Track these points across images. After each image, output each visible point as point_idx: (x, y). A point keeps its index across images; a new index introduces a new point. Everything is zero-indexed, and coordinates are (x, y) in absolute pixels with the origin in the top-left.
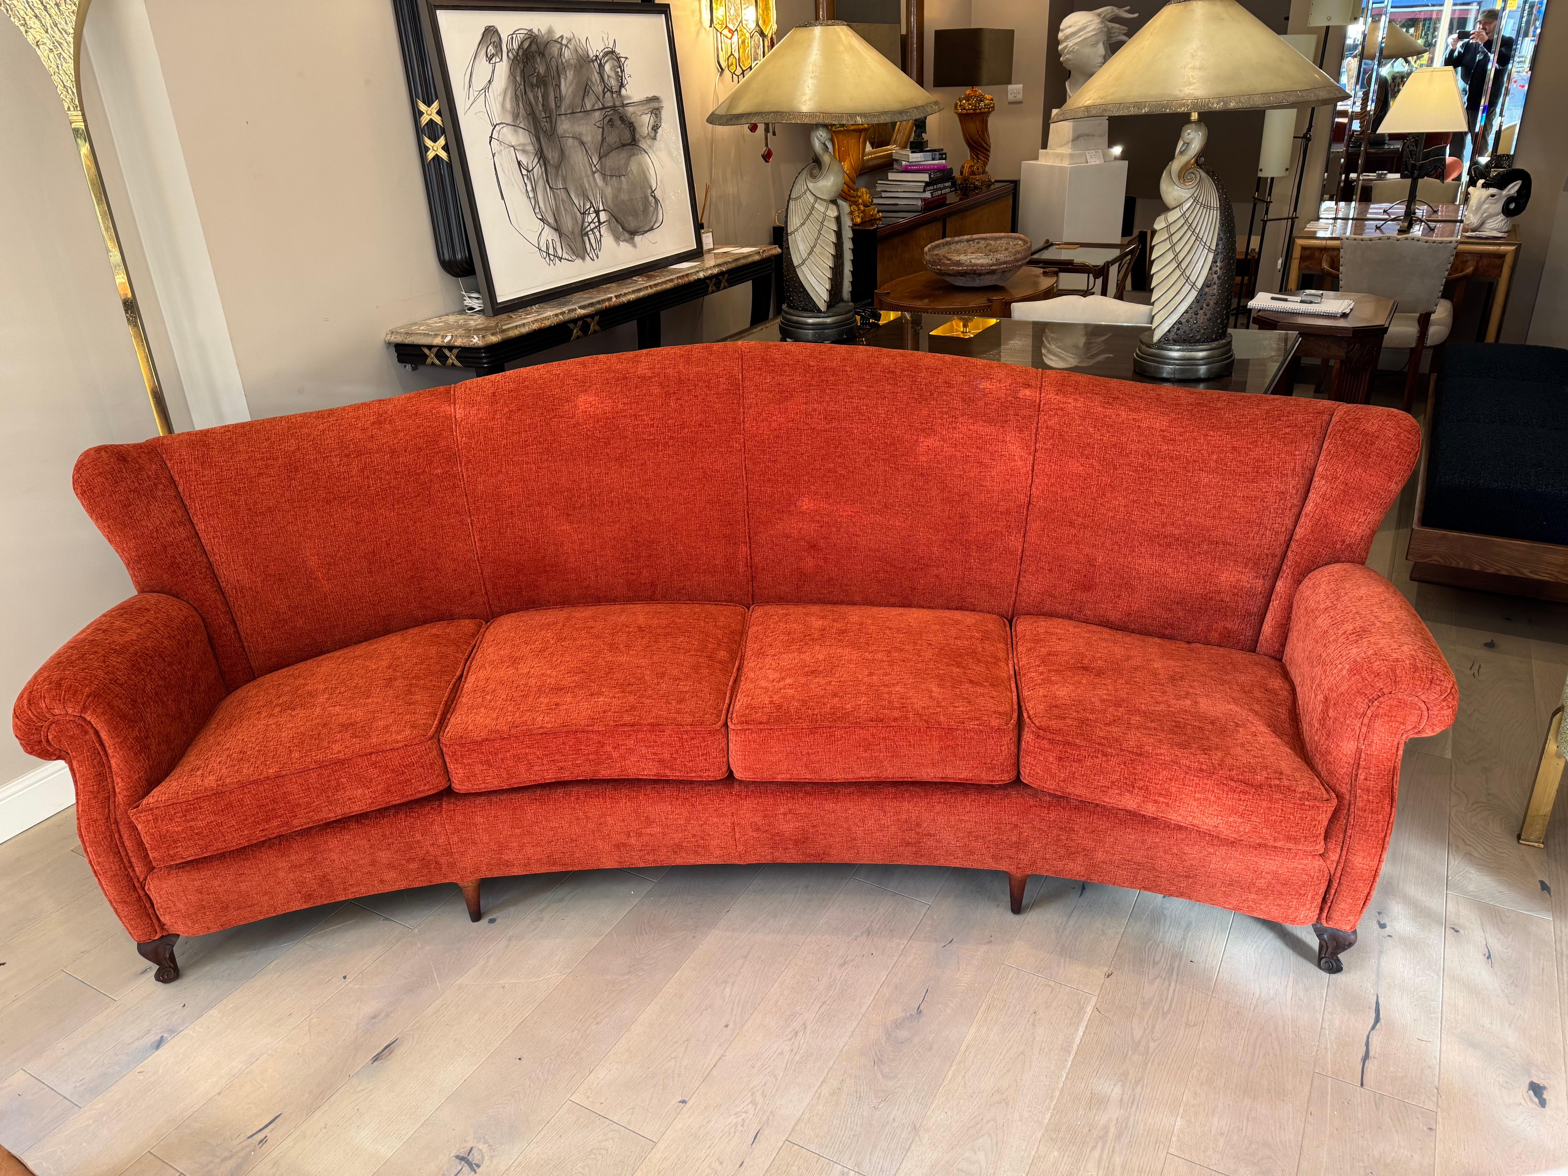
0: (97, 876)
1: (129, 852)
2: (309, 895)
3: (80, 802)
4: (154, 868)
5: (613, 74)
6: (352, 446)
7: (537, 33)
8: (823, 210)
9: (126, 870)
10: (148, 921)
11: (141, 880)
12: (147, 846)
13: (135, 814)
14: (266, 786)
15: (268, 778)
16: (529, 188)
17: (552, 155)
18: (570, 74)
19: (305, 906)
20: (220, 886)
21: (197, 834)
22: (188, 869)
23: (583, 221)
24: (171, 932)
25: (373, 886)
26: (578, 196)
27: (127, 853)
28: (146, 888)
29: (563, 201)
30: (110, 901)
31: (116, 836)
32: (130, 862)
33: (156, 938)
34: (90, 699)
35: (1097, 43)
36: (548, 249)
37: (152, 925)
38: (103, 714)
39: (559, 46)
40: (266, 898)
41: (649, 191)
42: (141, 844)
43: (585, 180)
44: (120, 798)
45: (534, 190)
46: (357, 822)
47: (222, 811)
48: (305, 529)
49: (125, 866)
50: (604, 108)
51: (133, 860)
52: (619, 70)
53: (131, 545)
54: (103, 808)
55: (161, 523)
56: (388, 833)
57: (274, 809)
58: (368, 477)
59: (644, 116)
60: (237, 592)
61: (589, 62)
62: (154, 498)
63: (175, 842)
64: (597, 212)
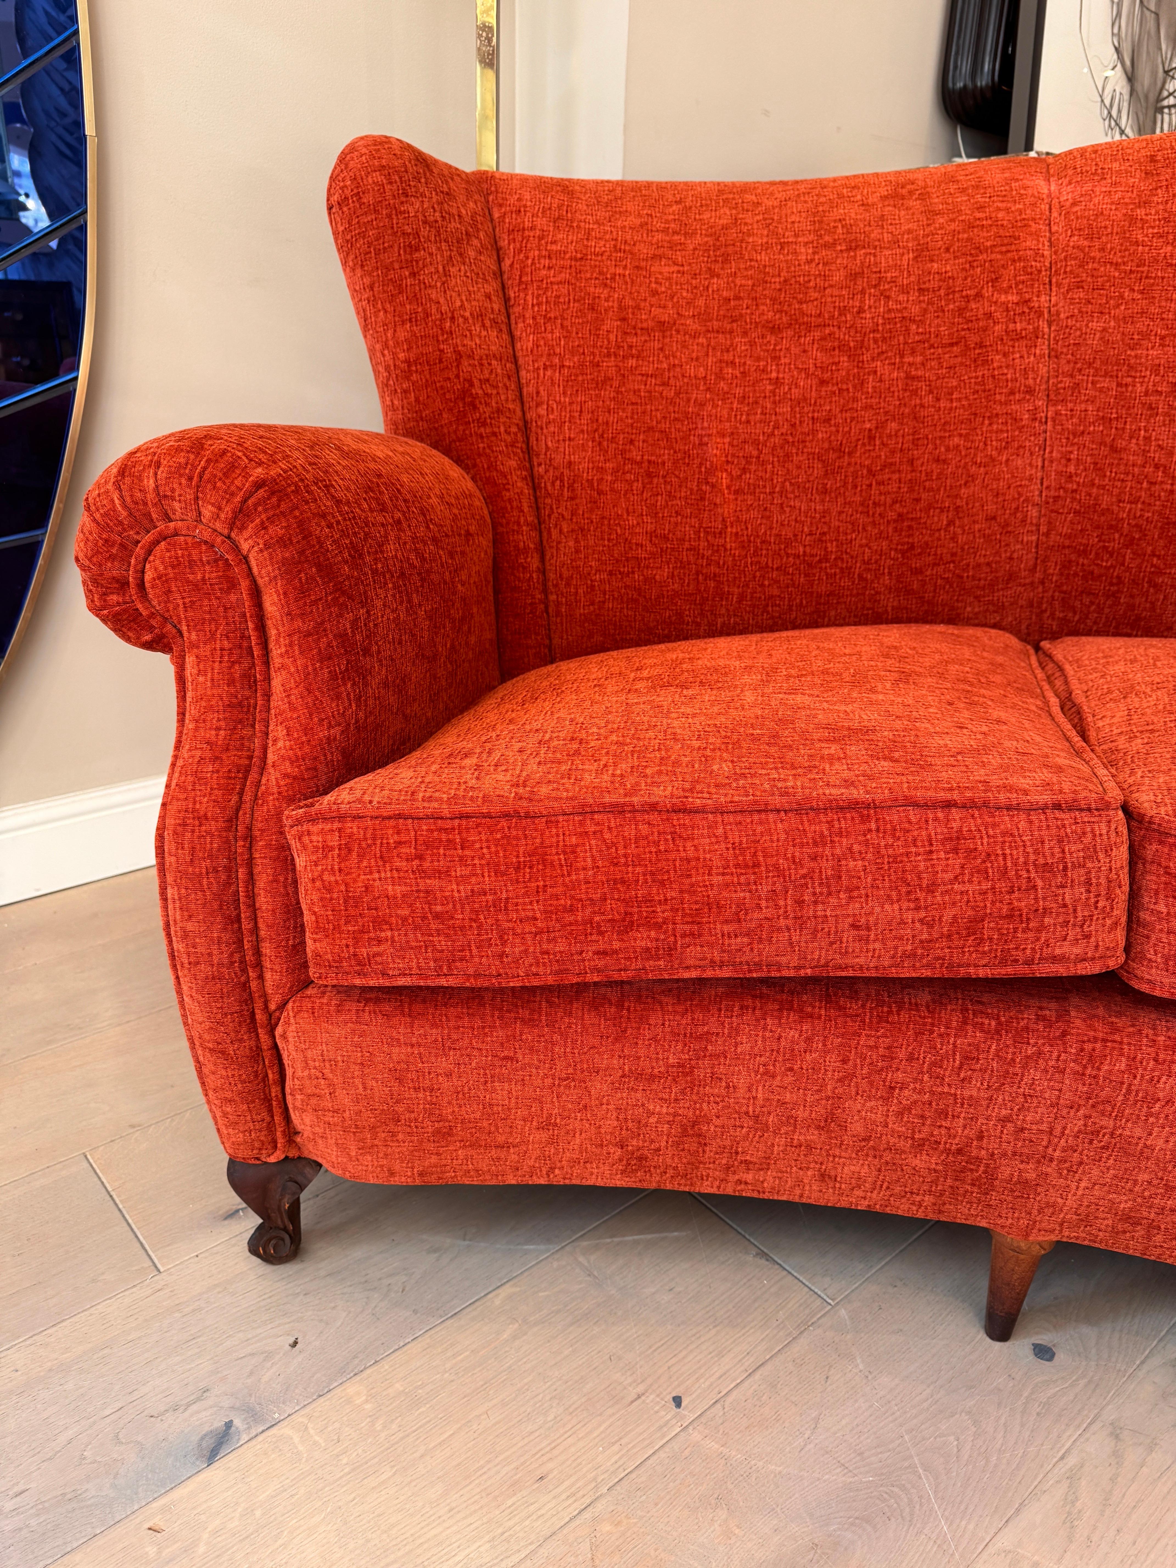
0: (174, 967)
1: (261, 925)
2: (641, 1158)
3: (180, 763)
4: (308, 983)
6: (840, 230)
9: (244, 971)
10: (265, 1114)
11: (272, 1006)
12: (308, 917)
13: (298, 822)
14: (644, 829)
15: (653, 807)
19: (620, 1182)
20: (449, 1075)
21: (437, 916)
22: (387, 1007)
24: (306, 1154)
25: (799, 1182)
27: (256, 927)
28: (279, 1031)
29: (1149, 34)
30: (191, 1040)
31: (242, 873)
32: (258, 953)
33: (272, 1159)
34: (261, 493)
36: (1111, 105)
37: (271, 1128)
38: (283, 542)
40: (544, 1136)
42: (293, 911)
44: (272, 779)
46: (828, 999)
47: (518, 869)
48: (720, 376)
49: (243, 961)
51: (267, 949)
53: (402, 334)
54: (228, 790)
55: (462, 307)
56: (902, 1054)
57: (648, 900)
58: (863, 292)
60: (562, 486)
62: (461, 255)
63: (379, 923)
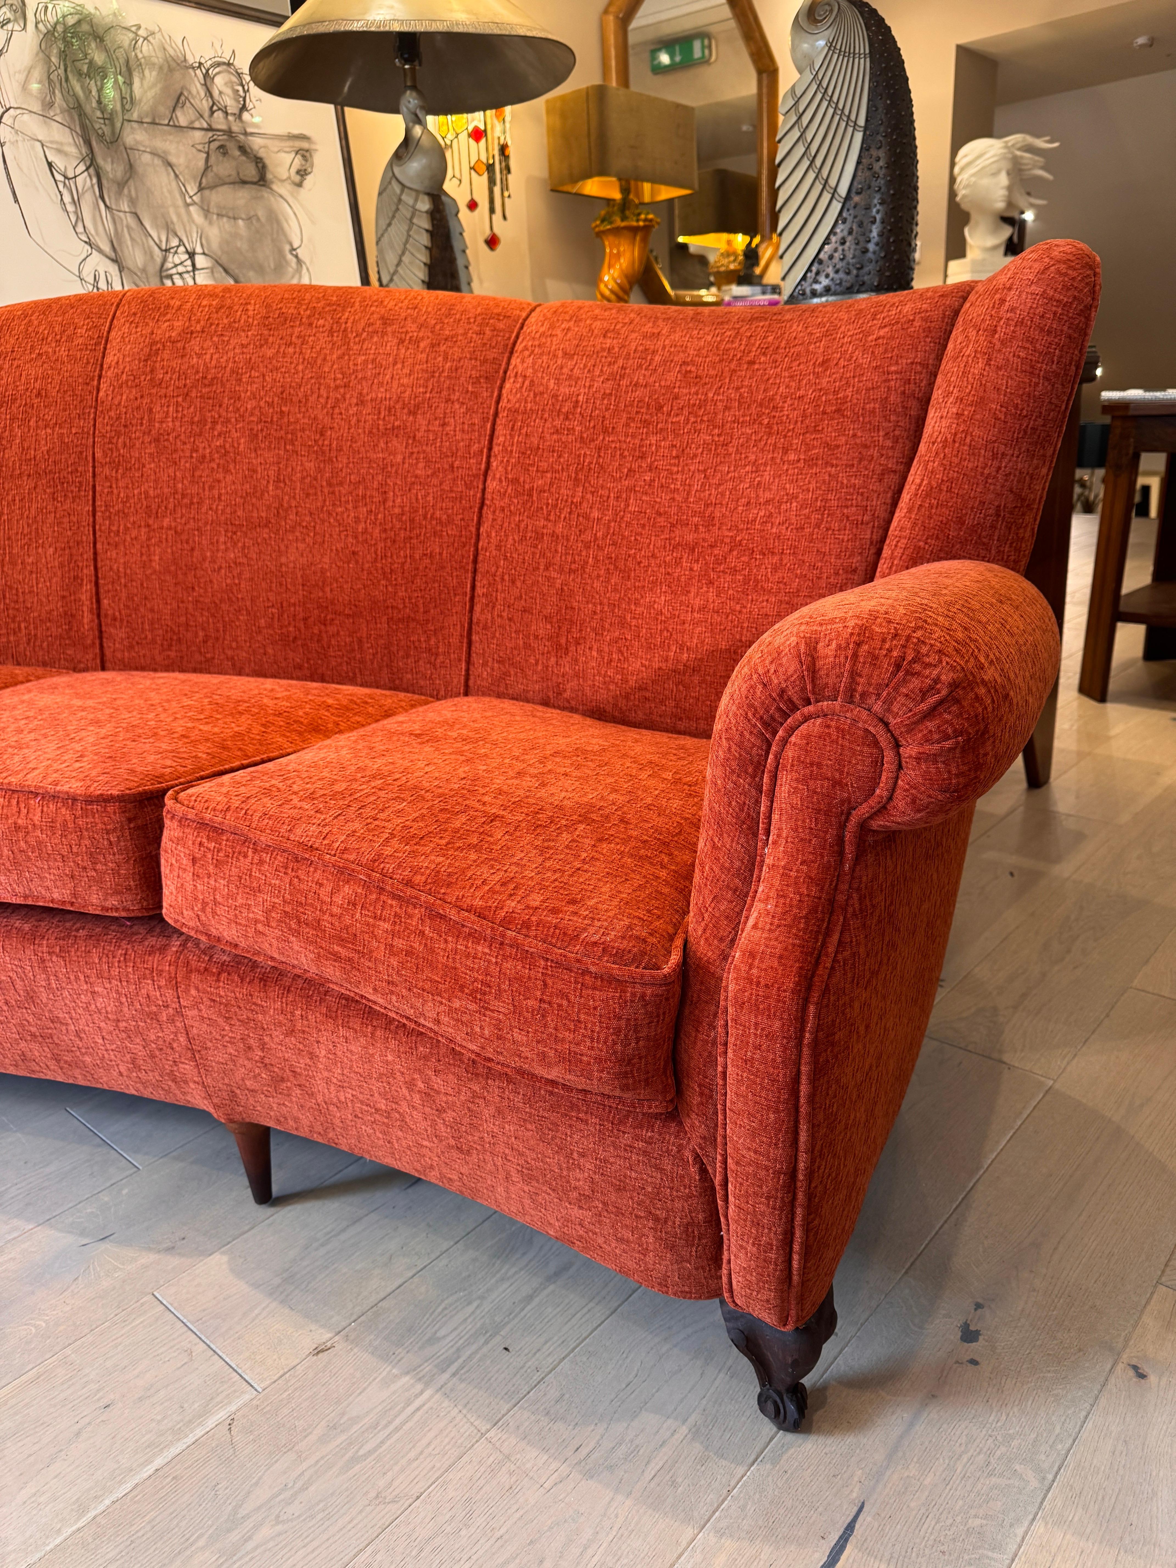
5: (228, 91)
7: (93, 11)
8: (411, 202)
16: (67, 199)
17: (111, 168)
18: (150, 76)
23: (165, 260)
26: (157, 227)
29: (128, 227)
35: (998, 172)
36: (96, 281)
39: (131, 35)
41: (287, 248)
43: (171, 211)
45: (76, 203)
50: (210, 129)
52: (240, 88)
59: (283, 155)
61: (187, 68)
64: (192, 255)
